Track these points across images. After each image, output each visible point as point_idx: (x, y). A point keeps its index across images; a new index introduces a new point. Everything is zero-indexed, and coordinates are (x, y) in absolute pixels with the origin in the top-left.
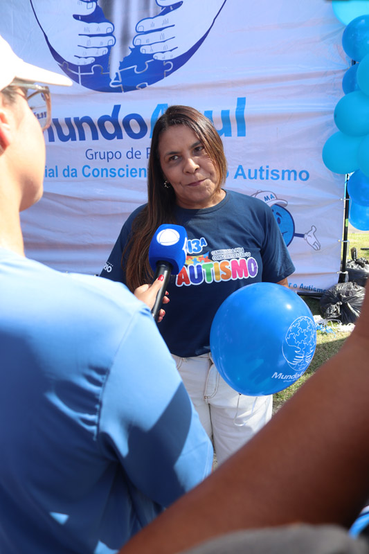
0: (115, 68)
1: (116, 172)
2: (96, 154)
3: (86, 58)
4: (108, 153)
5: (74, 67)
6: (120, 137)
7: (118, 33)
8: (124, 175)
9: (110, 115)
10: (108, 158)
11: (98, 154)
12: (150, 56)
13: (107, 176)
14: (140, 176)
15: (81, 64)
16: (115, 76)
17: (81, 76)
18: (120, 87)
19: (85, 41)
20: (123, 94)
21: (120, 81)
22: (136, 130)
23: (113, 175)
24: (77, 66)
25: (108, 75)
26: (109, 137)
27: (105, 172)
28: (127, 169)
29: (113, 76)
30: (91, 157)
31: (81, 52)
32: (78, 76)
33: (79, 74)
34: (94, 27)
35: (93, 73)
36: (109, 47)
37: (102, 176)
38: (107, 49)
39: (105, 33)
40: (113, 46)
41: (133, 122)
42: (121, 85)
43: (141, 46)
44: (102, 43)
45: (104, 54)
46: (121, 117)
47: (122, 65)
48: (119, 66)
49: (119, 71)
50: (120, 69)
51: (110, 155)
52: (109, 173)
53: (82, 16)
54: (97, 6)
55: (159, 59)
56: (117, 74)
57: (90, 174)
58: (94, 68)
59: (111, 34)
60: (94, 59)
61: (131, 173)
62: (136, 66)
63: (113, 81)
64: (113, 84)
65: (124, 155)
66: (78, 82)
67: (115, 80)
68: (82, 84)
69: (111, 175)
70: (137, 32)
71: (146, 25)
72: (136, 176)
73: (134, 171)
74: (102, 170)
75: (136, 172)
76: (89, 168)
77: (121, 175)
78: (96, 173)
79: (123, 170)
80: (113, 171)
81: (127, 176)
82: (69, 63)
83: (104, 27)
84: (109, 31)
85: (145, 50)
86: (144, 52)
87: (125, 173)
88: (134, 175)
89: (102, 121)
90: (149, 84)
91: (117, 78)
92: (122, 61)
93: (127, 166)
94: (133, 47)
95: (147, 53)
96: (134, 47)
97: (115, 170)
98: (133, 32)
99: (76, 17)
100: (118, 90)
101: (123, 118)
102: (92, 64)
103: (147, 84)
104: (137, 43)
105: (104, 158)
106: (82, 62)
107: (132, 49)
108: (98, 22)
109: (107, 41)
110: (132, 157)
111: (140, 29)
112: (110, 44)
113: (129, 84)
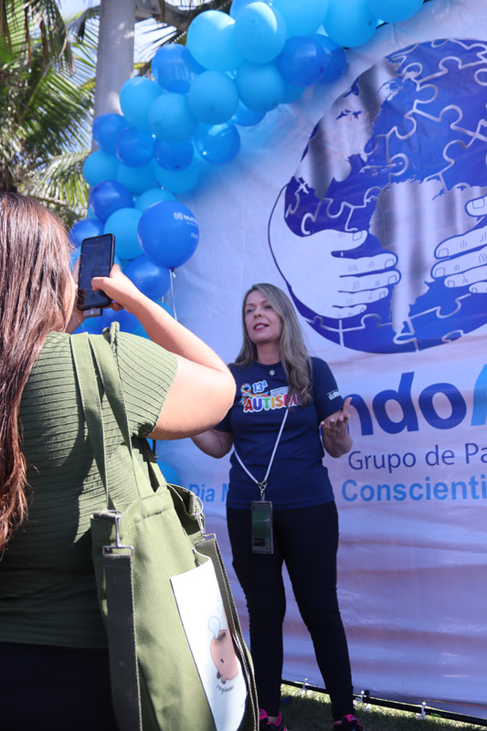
0: (401, 314)
1: (407, 490)
2: (367, 459)
3: (352, 307)
4: (390, 457)
5: (333, 322)
6: (413, 426)
7: (404, 266)
8: (421, 496)
9: (396, 389)
10: (390, 465)
11: (371, 460)
12: (465, 289)
13: (388, 498)
14: (454, 497)
15: (343, 317)
16: (403, 327)
17: (344, 333)
18: (412, 343)
19: (350, 283)
20: (418, 353)
21: (412, 332)
22: (444, 412)
23: (400, 496)
24: (337, 320)
25: (391, 327)
26: (392, 428)
27: (384, 491)
28: (428, 485)
29: (398, 327)
30: (358, 465)
31: (343, 300)
32: (338, 334)
33: (341, 331)
34: (364, 264)
35: (363, 327)
36: (391, 287)
37: (379, 498)
38: (386, 290)
39: (383, 268)
40: (396, 283)
41: (439, 399)
42: (414, 339)
43: (445, 277)
44: (378, 283)
45: (382, 296)
46: (416, 391)
47: (414, 309)
48: (409, 310)
49: (408, 320)
50: (410, 315)
51: (394, 461)
52: (393, 493)
53: (344, 252)
54: (369, 236)
55: (479, 291)
56: (405, 323)
57: (355, 496)
58: (365, 320)
59: (392, 268)
60: (365, 307)
61: (436, 491)
62: (438, 308)
63: (399, 334)
64: (399, 339)
65: (421, 458)
66: (338, 342)
67: (403, 332)
68: (346, 345)
69: (396, 497)
70: (438, 258)
71: (453, 246)
72: (445, 497)
73: (441, 488)
74: (379, 488)
75: (446, 490)
76: (355, 484)
77: (416, 495)
78: (367, 493)
79: (420, 487)
80: (399, 488)
81: (428, 498)
82: (324, 317)
83: (381, 260)
84: (390, 264)
85: (454, 282)
86: (451, 285)
87: (423, 491)
88: (441, 495)
89: (381, 400)
90: (465, 332)
91: (406, 329)
92: (413, 303)
93: (428, 479)
94: (430, 280)
95: (456, 286)
96: (432, 280)
97: (403, 486)
98: (429, 258)
99: (336, 254)
100: (408, 348)
101: (419, 393)
102: (362, 315)
103: (461, 331)
104: (439, 274)
105: (383, 466)
106: (345, 313)
107: (429, 284)
108: (371, 255)
109: (385, 279)
110: (437, 462)
111: (443, 254)
112: (392, 281)
113: (427, 336)
